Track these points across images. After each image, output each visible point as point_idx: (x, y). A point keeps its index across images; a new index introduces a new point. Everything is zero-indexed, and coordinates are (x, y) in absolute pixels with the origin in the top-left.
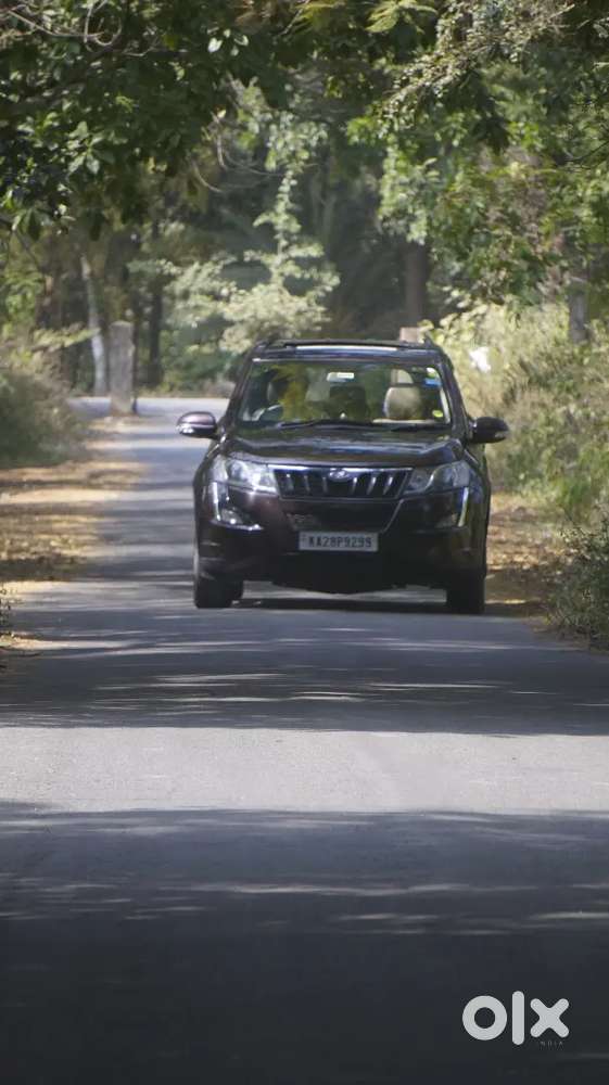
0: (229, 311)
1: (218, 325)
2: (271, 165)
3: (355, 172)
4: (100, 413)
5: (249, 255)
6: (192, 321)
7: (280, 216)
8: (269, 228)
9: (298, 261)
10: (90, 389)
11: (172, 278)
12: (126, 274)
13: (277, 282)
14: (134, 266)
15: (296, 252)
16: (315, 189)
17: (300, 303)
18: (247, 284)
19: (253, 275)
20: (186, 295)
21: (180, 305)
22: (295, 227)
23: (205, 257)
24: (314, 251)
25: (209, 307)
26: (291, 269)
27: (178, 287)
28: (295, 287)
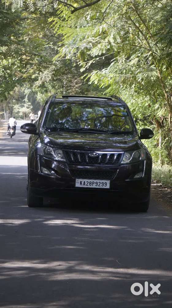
0: (20, 110)
1: (19, 112)
2: (25, 94)
3: (34, 95)
4: (4, 122)
5: (22, 104)
6: (16, 111)
7: (26, 100)
8: (25, 101)
9: (28, 105)
10: (4, 119)
11: (13, 107)
12: (8, 106)
13: (25, 107)
14: (9, 105)
15: (28, 104)
16: (30, 97)
17: (28, 110)
18: (22, 107)
19: (23, 106)
20: (15, 109)
21: (14, 110)
22: (28, 101)
23: (18, 104)
24: (30, 104)
25: (18, 110)
26: (27, 106)
27: (14, 108)
28: (28, 108)
